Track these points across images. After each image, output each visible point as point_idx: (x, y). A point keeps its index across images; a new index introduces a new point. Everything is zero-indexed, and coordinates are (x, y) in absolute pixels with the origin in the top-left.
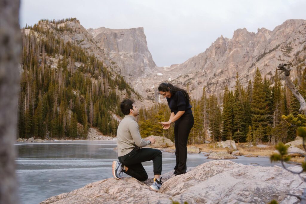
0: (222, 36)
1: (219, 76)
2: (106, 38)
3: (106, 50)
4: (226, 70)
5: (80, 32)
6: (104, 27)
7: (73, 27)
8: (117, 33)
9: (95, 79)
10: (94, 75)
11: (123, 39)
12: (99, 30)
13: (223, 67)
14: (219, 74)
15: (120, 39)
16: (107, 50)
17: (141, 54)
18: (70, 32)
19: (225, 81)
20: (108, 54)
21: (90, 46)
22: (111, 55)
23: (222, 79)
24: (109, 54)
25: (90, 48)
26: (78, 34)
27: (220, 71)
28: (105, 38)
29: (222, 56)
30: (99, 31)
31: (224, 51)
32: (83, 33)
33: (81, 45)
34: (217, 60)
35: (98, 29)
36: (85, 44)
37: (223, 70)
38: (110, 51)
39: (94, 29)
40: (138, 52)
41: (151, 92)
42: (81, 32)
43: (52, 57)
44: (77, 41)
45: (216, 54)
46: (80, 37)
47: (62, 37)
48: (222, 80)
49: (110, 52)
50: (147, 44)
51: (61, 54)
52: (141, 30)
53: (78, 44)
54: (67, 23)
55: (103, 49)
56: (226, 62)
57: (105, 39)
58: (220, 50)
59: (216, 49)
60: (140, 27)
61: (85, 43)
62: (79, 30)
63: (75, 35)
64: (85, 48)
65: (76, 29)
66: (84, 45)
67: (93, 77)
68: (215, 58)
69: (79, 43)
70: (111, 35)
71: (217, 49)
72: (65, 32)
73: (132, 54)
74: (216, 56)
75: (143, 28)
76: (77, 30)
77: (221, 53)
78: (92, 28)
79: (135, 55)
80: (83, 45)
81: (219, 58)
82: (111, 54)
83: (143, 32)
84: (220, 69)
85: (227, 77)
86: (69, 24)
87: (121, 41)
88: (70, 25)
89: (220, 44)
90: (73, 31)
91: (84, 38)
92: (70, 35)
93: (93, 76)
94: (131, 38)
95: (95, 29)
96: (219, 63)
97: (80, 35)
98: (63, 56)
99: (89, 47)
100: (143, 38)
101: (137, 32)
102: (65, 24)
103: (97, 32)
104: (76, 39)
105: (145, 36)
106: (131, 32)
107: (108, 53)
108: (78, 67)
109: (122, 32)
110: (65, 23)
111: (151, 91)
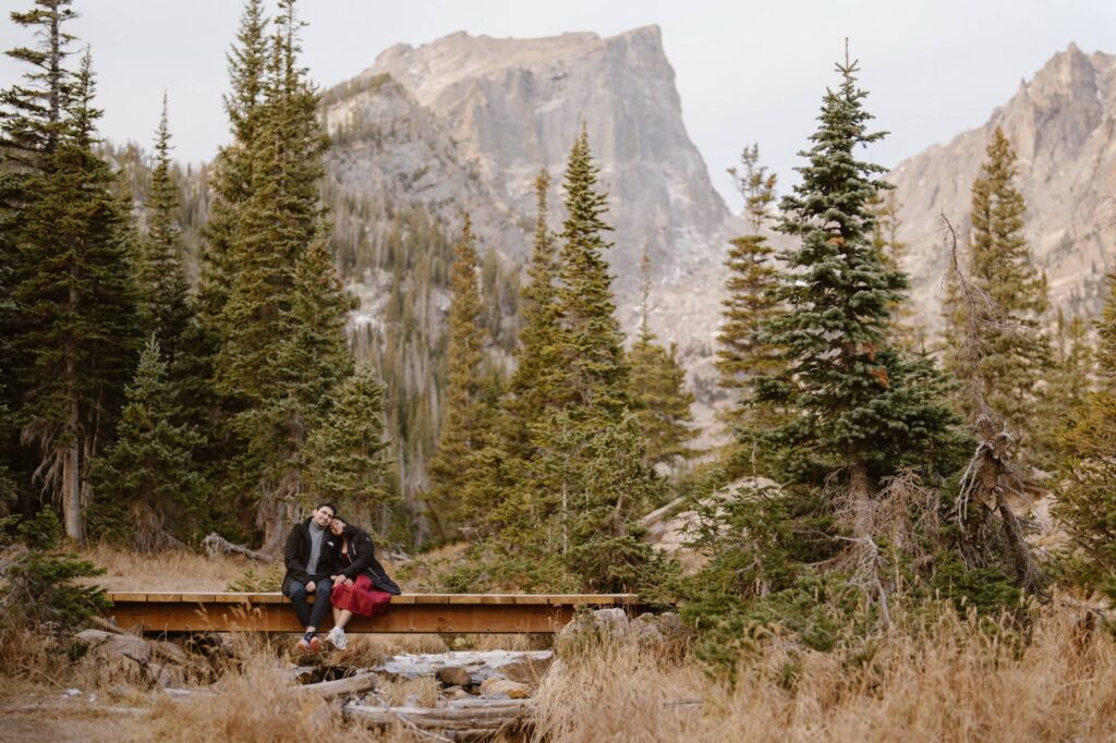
0: (1073, 44)
1: (1054, 266)
2: (488, 106)
3: (487, 168)
4: (1088, 237)
5: (408, 136)
6: (464, 34)
7: (384, 119)
8: (534, 69)
9: (507, 353)
10: (501, 335)
11: (563, 99)
12: (442, 49)
13: (1073, 218)
14: (1052, 257)
15: (548, 98)
16: (493, 163)
17: (653, 166)
18: (374, 143)
19: (1083, 294)
20: (500, 183)
21: (452, 191)
22: (511, 186)
23: (1068, 279)
24: (504, 183)
25: (452, 200)
26: (402, 143)
27: (1057, 237)
28: (484, 102)
29: (1075, 155)
30: (442, 55)
31: (1082, 126)
32: (419, 137)
33: (419, 191)
34: (1044, 178)
35: (436, 44)
36: (432, 186)
37: (1072, 236)
38: (508, 165)
39: (416, 45)
40: (638, 158)
41: (708, 359)
42: (414, 136)
43: (353, 279)
44: (403, 176)
45: (1037, 147)
46: (410, 156)
47: (350, 169)
48: (1067, 284)
49: (506, 171)
50: (680, 110)
51: (381, 266)
52: (649, 40)
53: (408, 188)
54: (361, 106)
55: (477, 161)
56: (1086, 195)
57: (480, 108)
58: (1063, 126)
59: (1036, 119)
60: (644, 28)
61: (434, 181)
62: (406, 125)
63: (395, 151)
64: (432, 204)
65: (393, 126)
66: (431, 190)
67: (499, 343)
68: (1031, 169)
69: (410, 187)
70: (507, 85)
71: (1046, 121)
72: (359, 145)
73: (608, 170)
74: (1038, 160)
75: (658, 28)
76: (397, 126)
77: (1064, 139)
78: (405, 42)
79: (623, 172)
80: (427, 191)
81: (1055, 168)
82: (513, 177)
83: (662, 51)
84: (1058, 229)
85: (1094, 271)
86: (368, 105)
87: (555, 109)
88: (373, 110)
89: (1065, 91)
90: (386, 137)
91: (426, 159)
92: (376, 158)
93: (499, 338)
94: (602, 92)
95: (423, 46)
96: (1056, 197)
97: (412, 149)
98: (391, 274)
99: (447, 195)
100: (659, 83)
101: (632, 56)
102: (352, 110)
103: (431, 64)
104: (398, 167)
105: (670, 68)
106: (604, 60)
107: (501, 175)
108: (443, 308)
109: (560, 62)
110: (352, 104)
111: (710, 355)
